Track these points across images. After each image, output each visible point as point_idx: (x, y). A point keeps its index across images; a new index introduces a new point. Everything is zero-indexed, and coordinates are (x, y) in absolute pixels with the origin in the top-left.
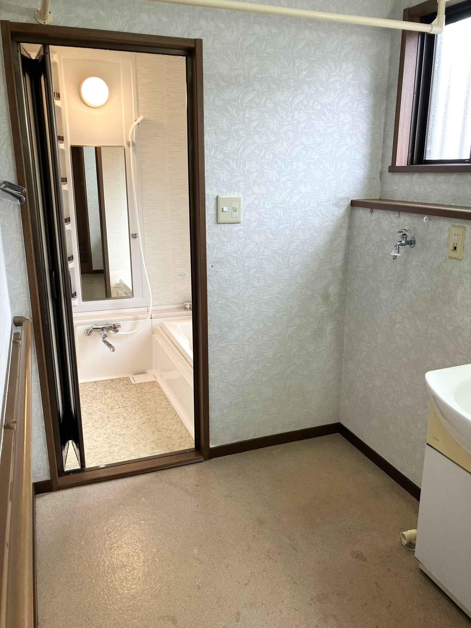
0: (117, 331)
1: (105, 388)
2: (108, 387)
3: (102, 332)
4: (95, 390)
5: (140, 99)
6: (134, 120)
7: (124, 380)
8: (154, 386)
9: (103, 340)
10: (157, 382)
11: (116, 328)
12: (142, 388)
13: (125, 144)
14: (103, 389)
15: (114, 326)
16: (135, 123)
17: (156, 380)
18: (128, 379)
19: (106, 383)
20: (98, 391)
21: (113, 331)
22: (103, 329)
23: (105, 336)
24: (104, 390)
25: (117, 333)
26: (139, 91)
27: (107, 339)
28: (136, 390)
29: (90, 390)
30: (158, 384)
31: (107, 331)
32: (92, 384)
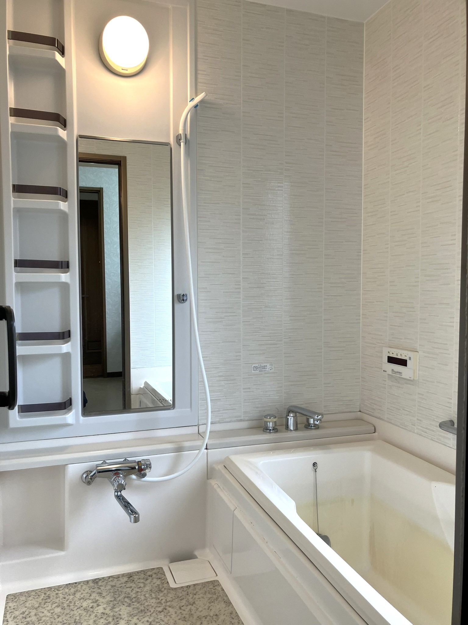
0: (144, 475)
1: (115, 599)
2: (120, 598)
3: (114, 480)
4: (95, 605)
5: (200, 67)
6: (189, 100)
7: (154, 576)
8: (215, 597)
9: (116, 493)
10: (219, 585)
11: (142, 470)
12: (191, 601)
13: (172, 141)
14: (112, 603)
15: (138, 465)
16: (191, 104)
17: (216, 579)
18: (159, 572)
19: (118, 585)
20: (100, 610)
21: (137, 475)
22: (117, 472)
23: (121, 487)
24: (113, 608)
25: (143, 479)
26: (200, 56)
27: (124, 493)
28: (180, 608)
29: (85, 604)
30: (223, 590)
31: (125, 477)
32: (90, 588)
